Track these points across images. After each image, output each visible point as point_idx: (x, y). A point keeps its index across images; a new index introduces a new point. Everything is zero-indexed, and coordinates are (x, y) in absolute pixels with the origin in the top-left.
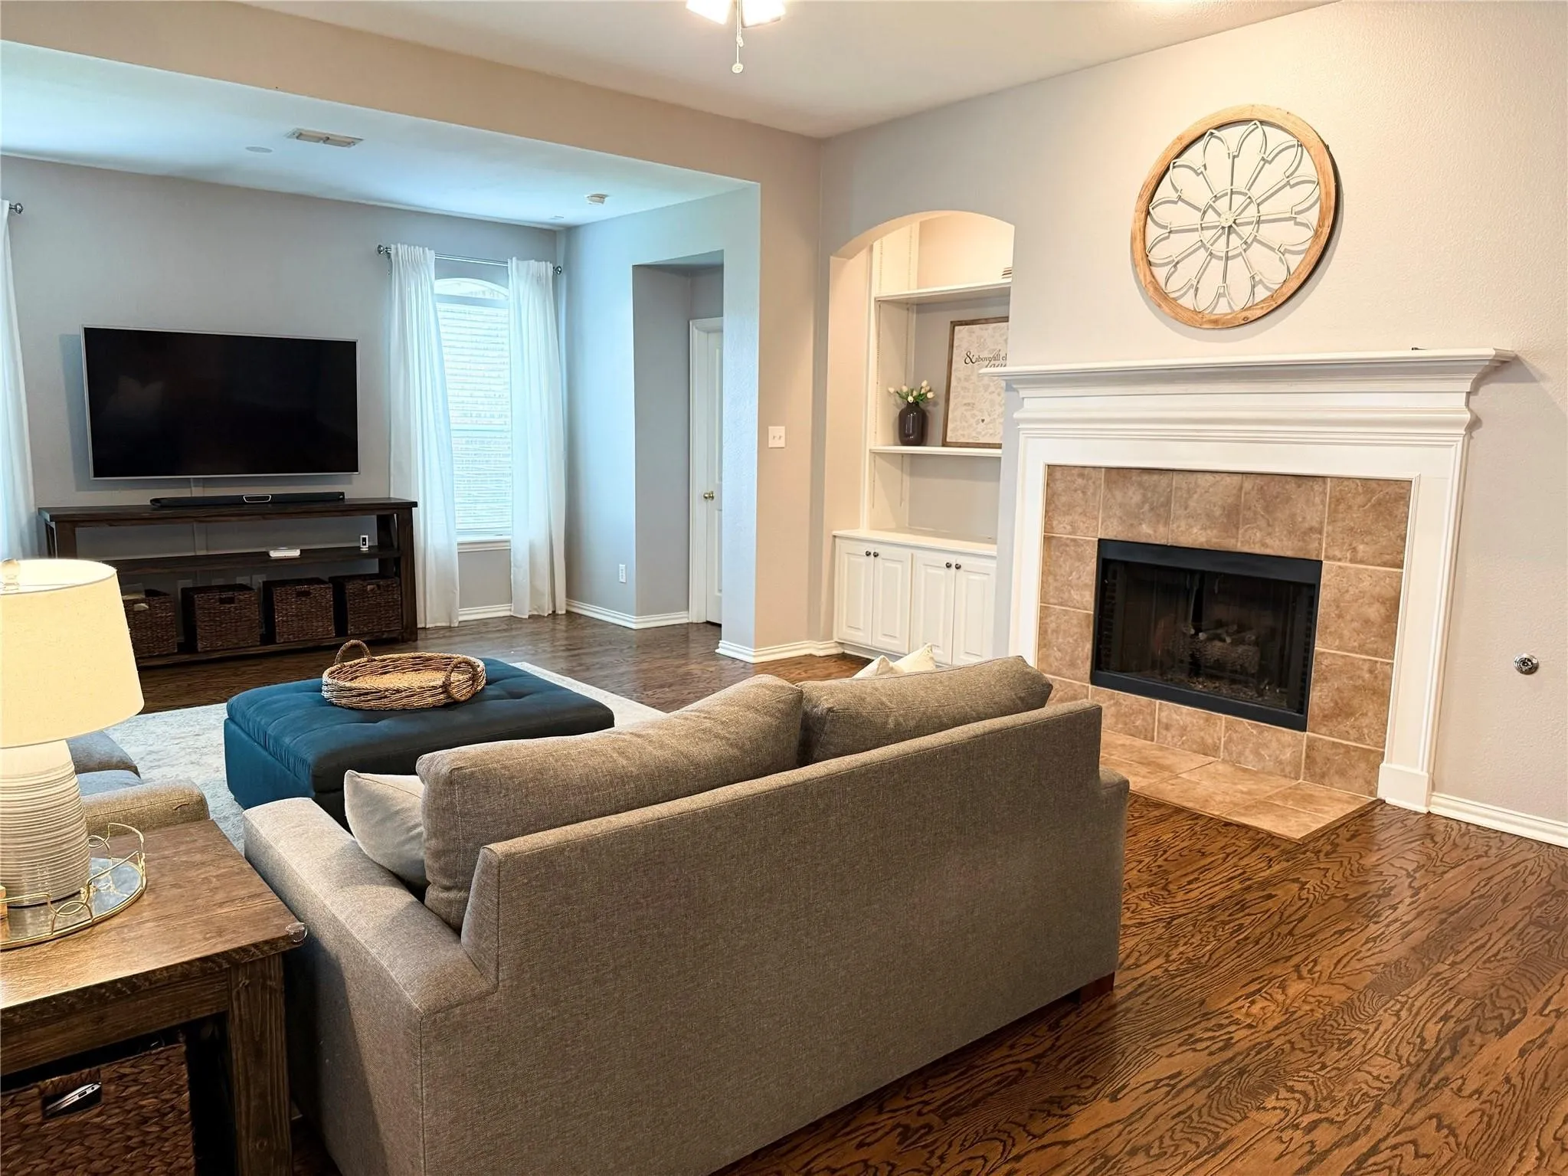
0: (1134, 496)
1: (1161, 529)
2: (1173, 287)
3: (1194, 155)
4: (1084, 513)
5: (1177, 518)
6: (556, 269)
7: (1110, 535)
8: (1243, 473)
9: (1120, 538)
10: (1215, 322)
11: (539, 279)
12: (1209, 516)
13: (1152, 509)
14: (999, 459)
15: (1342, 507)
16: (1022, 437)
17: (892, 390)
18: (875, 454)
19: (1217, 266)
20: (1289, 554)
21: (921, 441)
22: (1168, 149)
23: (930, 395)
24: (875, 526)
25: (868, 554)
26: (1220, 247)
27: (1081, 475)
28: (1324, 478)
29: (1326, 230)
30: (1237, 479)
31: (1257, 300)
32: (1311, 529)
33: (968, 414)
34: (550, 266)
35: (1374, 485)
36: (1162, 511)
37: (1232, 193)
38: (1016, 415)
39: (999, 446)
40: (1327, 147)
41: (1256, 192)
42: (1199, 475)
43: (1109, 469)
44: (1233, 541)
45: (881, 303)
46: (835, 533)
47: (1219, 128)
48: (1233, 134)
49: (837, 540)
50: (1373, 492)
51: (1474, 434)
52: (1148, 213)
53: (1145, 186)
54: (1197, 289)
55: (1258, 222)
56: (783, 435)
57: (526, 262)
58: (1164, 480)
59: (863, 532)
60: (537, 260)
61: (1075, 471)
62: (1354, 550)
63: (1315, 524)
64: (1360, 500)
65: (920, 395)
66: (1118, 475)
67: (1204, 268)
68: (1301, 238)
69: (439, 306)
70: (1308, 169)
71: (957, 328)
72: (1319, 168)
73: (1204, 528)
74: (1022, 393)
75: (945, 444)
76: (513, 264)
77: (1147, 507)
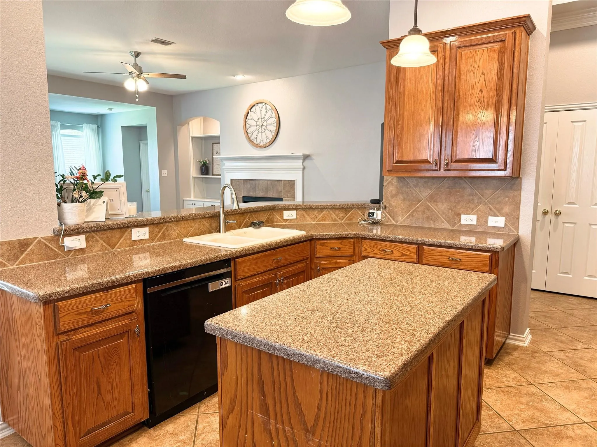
0: (249, 186)
1: (254, 193)
2: (252, 138)
3: (254, 109)
4: (239, 190)
5: (257, 190)
6: (98, 126)
7: (245, 195)
8: (268, 180)
9: (247, 196)
10: (260, 147)
11: (93, 129)
12: (263, 190)
13: (252, 189)
14: (221, 178)
15: (285, 186)
16: (225, 173)
17: (198, 161)
18: (194, 178)
19: (260, 134)
20: (277, 197)
21: (207, 174)
22: (249, 108)
23: (208, 162)
24: (195, 197)
25: (192, 204)
26: (260, 130)
27: (238, 182)
28: (282, 180)
29: (278, 128)
30: (267, 181)
31: (268, 142)
32: (280, 191)
33: (218, 167)
34: (96, 126)
35: (290, 181)
36: (254, 189)
37: (261, 118)
38: (223, 167)
39: (220, 175)
40: (277, 110)
41: (266, 118)
42: (260, 181)
43: (243, 180)
44: (267, 195)
45: (193, 138)
46: (183, 199)
47: (257, 104)
48: (260, 105)
49: (184, 201)
50: (290, 183)
51: (305, 170)
52: (246, 122)
53: (245, 115)
54: (257, 139)
55: (266, 125)
56: (166, 173)
57: (89, 125)
58: (254, 182)
59: (192, 198)
60: (92, 124)
61: (237, 181)
62: (288, 195)
63: (281, 190)
64: (288, 185)
65: (205, 162)
66: (245, 181)
67: (257, 135)
68: (273, 128)
69: (62, 137)
70: (274, 115)
71: (214, 145)
72: (276, 114)
73: (262, 193)
74: (224, 162)
75: (213, 175)
76: (85, 125)
77: (251, 188)
